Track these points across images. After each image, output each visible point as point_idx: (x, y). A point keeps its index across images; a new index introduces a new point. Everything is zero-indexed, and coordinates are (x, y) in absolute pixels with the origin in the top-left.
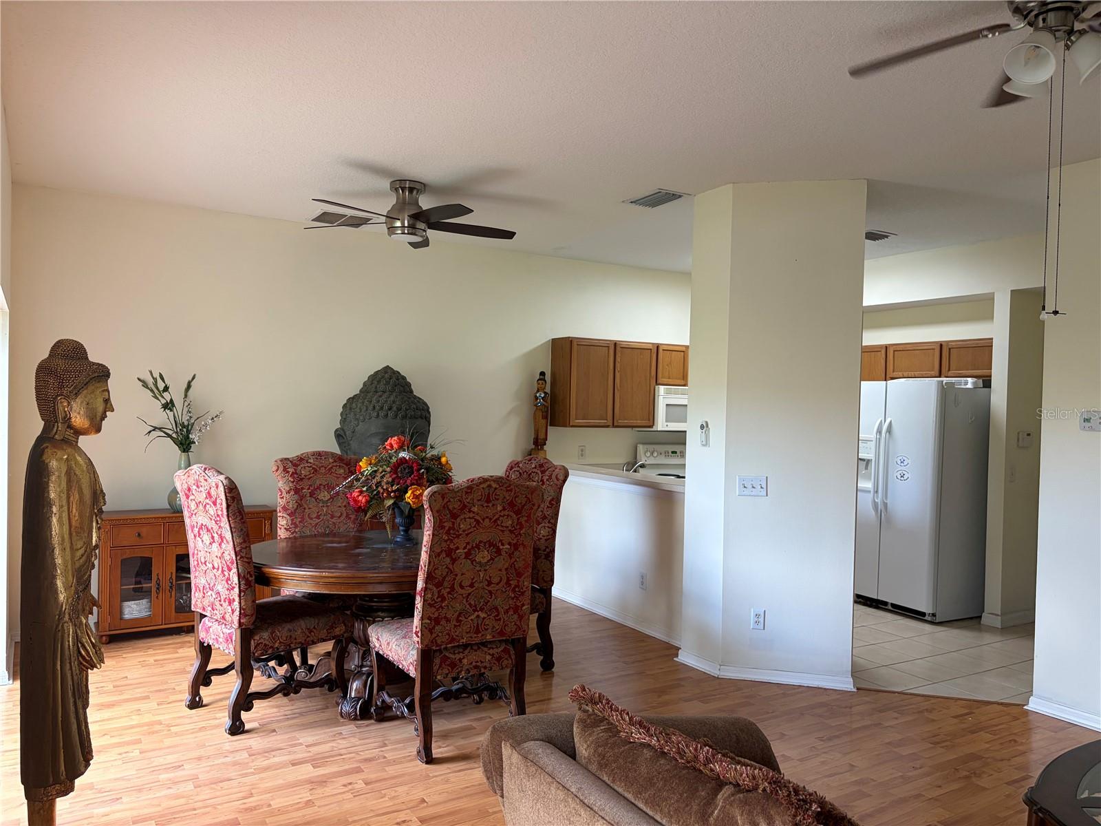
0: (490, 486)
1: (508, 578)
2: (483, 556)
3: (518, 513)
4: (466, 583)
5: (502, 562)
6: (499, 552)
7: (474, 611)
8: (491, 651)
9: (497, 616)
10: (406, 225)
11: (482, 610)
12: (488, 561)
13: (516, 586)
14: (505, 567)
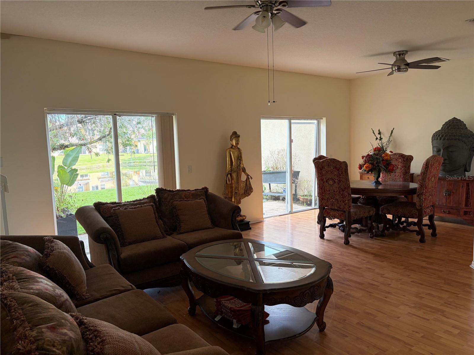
0: (328, 161)
1: (339, 191)
2: (331, 182)
3: (338, 170)
4: (328, 190)
5: (336, 185)
6: (335, 182)
7: (331, 199)
8: (338, 213)
9: (338, 202)
10: (396, 69)
11: (333, 199)
12: (332, 184)
13: (342, 194)
14: (338, 187)
